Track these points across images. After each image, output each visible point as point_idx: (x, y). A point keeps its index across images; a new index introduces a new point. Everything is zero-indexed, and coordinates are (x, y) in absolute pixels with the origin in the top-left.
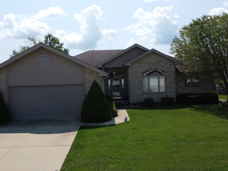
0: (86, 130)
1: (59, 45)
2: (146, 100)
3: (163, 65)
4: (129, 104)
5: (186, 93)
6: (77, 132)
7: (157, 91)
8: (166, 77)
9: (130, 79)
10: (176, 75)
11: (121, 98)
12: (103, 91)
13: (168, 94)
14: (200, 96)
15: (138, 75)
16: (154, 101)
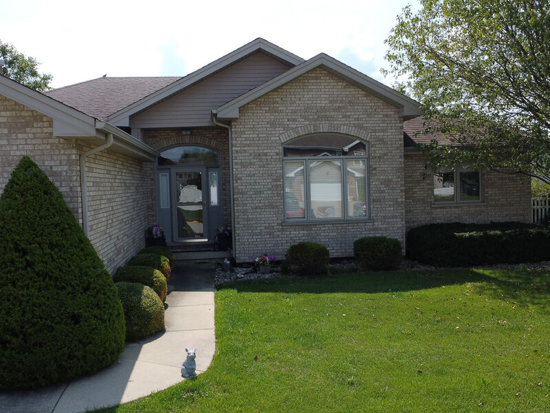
1: (38, 79)
2: (299, 251)
3: (358, 119)
4: (234, 264)
5: (439, 221)
7: (337, 215)
8: (369, 162)
9: (236, 169)
10: (406, 156)
11: (206, 240)
13: (378, 224)
14: (498, 232)
15: (266, 155)
16: (327, 253)
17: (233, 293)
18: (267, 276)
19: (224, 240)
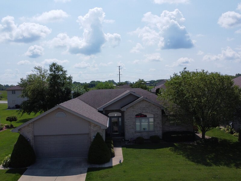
0: (92, 172)
4: (125, 140)
6: (86, 174)
8: (154, 118)
11: (118, 133)
12: (104, 140)
13: (156, 132)
15: (132, 117)
17: (125, 148)
18: (132, 144)
19: (123, 134)
